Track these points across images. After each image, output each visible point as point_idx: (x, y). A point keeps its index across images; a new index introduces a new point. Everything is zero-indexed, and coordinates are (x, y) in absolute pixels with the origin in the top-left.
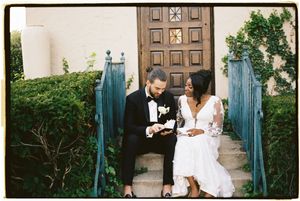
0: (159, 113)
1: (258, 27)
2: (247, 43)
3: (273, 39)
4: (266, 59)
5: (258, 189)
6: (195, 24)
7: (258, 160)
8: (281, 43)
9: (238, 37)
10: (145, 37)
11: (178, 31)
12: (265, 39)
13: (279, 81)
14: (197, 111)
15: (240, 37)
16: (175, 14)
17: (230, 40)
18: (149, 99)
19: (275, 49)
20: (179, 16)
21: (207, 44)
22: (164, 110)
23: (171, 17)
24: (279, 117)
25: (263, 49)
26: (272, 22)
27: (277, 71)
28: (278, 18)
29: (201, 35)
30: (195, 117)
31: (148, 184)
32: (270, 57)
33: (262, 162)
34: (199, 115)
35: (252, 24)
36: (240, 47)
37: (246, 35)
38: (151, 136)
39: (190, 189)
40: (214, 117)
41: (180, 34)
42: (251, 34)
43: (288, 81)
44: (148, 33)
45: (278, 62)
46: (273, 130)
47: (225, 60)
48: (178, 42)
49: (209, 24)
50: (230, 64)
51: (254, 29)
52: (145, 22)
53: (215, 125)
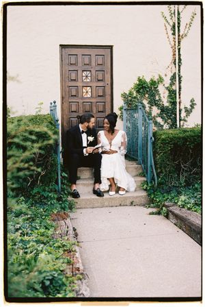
0: (88, 141)
1: (143, 87)
2: (135, 98)
3: (152, 96)
4: (147, 109)
5: (151, 182)
6: (101, 84)
7: (151, 166)
8: (157, 98)
9: (130, 94)
10: (65, 92)
11: (88, 88)
12: (147, 96)
13: (156, 123)
14: (111, 140)
15: (131, 93)
16: (87, 76)
17: (124, 96)
18: (83, 132)
19: (154, 102)
20: (90, 78)
21: (108, 98)
22: (91, 139)
23: (84, 78)
24: (163, 140)
25: (145, 102)
26: (151, 84)
27: (154, 117)
28: (155, 82)
29: (104, 91)
30: (110, 143)
31: (84, 185)
32: (150, 108)
33: (154, 167)
34: (113, 142)
35: (139, 85)
36: (131, 101)
37: (135, 93)
38: (87, 155)
39: (110, 186)
40: (122, 143)
41: (90, 90)
42: (138, 92)
43: (162, 124)
44: (67, 89)
45: (155, 111)
46: (160, 147)
47: (121, 109)
48: (89, 96)
49: (110, 84)
50: (124, 112)
51: (140, 89)
52: (65, 82)
53: (122, 148)
